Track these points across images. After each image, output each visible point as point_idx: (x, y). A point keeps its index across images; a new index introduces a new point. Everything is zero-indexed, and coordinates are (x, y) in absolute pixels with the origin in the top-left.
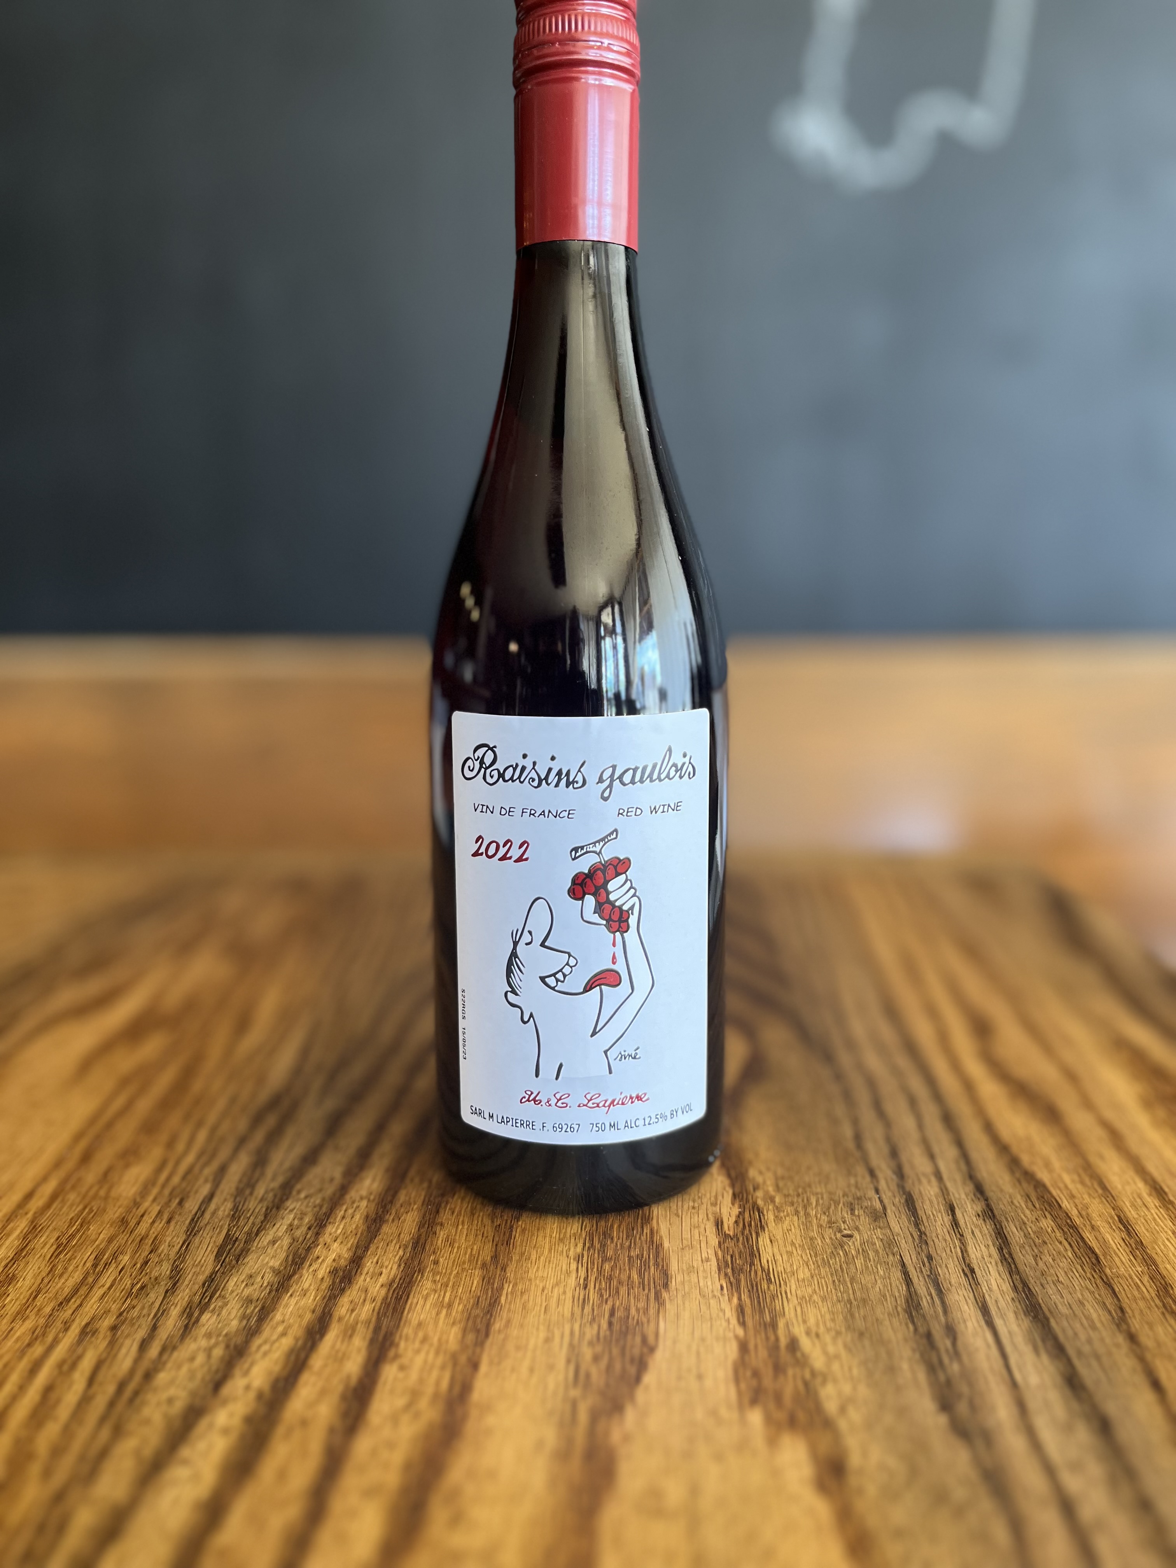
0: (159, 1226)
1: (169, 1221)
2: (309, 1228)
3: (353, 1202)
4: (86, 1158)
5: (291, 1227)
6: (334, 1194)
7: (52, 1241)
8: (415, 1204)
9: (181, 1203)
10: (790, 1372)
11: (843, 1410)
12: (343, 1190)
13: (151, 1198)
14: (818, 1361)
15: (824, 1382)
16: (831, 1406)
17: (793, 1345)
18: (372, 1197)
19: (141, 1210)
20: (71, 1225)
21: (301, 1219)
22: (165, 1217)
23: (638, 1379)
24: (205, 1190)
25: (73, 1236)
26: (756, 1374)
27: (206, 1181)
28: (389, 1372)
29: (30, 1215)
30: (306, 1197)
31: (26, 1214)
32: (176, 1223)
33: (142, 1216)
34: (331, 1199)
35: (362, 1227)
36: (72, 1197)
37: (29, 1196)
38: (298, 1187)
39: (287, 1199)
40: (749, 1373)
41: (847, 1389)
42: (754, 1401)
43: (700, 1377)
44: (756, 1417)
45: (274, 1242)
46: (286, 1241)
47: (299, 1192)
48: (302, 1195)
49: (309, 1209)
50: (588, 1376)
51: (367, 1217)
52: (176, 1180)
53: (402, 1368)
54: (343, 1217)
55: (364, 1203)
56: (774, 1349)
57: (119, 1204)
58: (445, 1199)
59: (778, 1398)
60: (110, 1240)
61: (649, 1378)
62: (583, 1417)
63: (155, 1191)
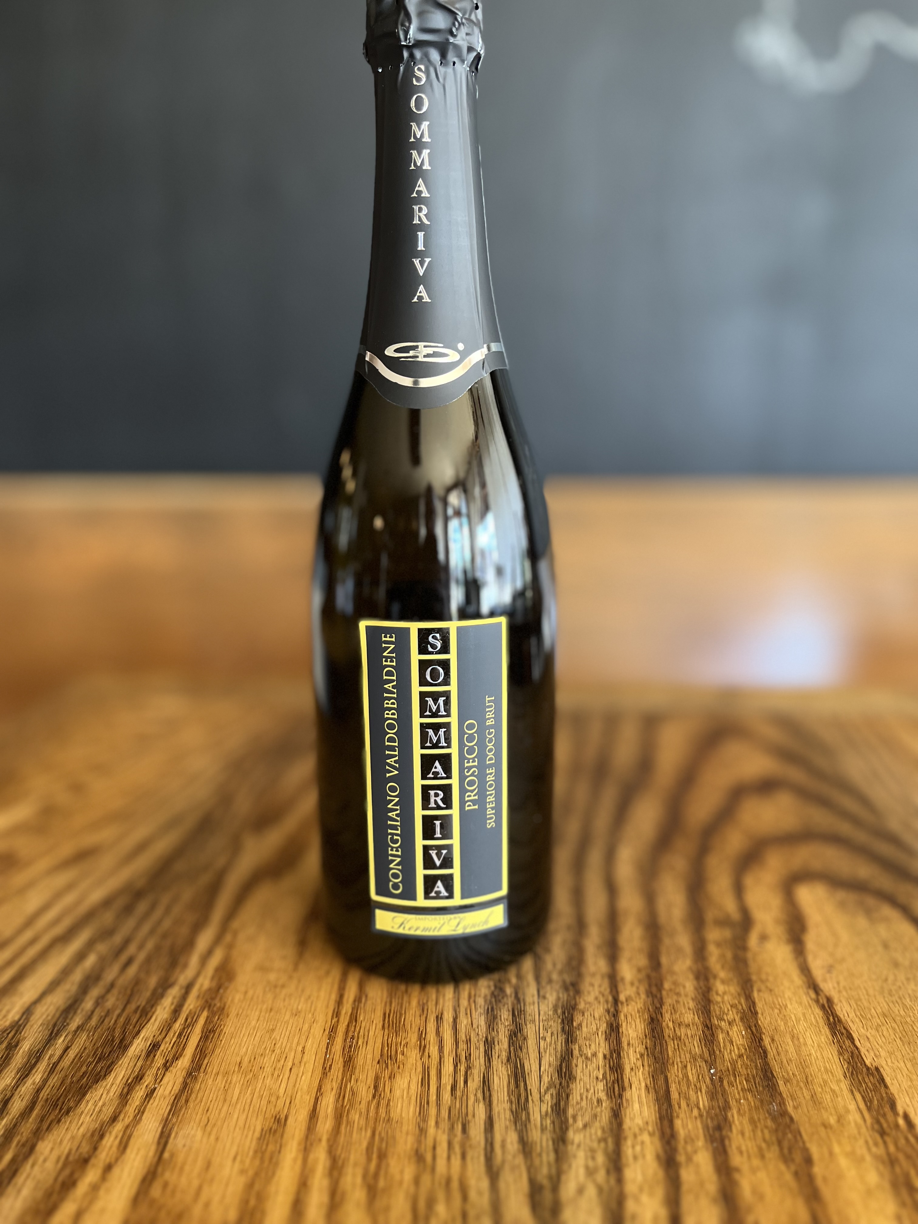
0: (456, 1162)
1: (464, 1156)
2: (608, 1172)
3: (635, 1136)
4: (349, 1062)
5: (590, 1172)
6: (611, 1123)
7: (359, 1180)
8: (698, 1139)
9: (464, 1130)
12: (617, 1115)
13: (432, 1122)
18: (650, 1128)
19: (430, 1142)
20: (369, 1159)
21: (593, 1158)
22: (457, 1149)
24: (481, 1111)
25: (376, 1175)
27: (477, 1100)
29: (324, 1143)
30: (585, 1126)
31: (320, 1140)
32: (472, 1158)
33: (434, 1148)
34: (611, 1130)
35: (661, 1174)
36: (355, 1116)
37: (313, 1115)
38: (571, 1112)
39: (567, 1129)
45: (581, 1191)
46: (591, 1191)
47: (574, 1117)
48: (580, 1124)
49: (595, 1145)
51: (658, 1157)
52: (446, 1096)
54: (635, 1158)
55: (646, 1137)
57: (405, 1128)
58: (724, 1133)
60: (417, 1181)
63: (433, 1111)
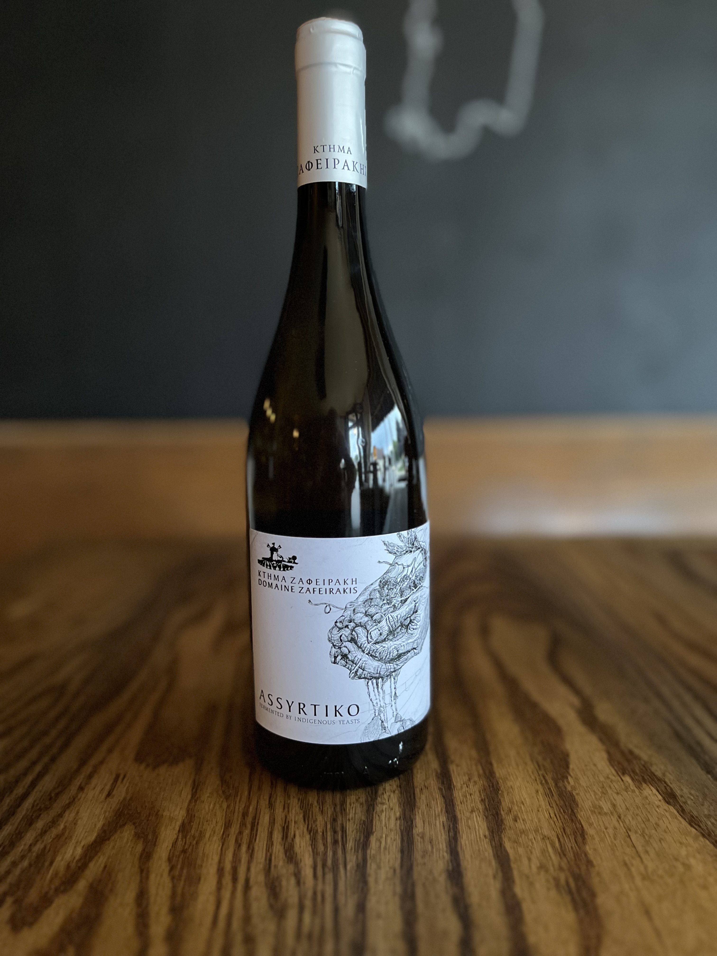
10: (635, 762)
11: (664, 774)
14: (644, 757)
15: (651, 765)
16: (659, 774)
17: (631, 752)
23: (567, 766)
26: (619, 763)
28: (452, 768)
40: (616, 763)
41: (662, 767)
42: (624, 774)
43: (595, 765)
44: (627, 779)
50: (544, 766)
53: (457, 766)
56: (622, 753)
59: (634, 772)
61: (571, 766)
62: (550, 781)
